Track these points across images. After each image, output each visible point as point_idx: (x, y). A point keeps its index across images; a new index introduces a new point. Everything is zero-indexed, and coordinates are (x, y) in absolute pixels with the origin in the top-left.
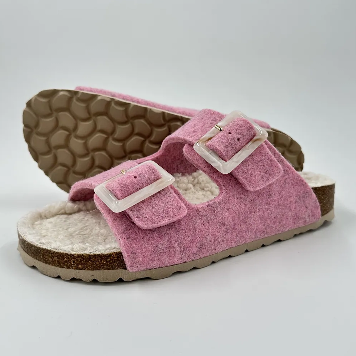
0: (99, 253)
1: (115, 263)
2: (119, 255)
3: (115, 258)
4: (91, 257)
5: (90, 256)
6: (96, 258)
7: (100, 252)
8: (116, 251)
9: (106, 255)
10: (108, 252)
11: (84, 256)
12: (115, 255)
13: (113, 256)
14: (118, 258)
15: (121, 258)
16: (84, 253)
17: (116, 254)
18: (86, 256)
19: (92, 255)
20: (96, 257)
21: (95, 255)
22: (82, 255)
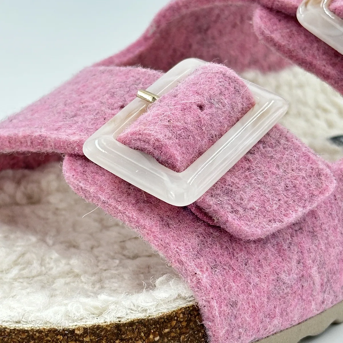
0: (141, 316)
1: (183, 337)
2: (191, 315)
3: (181, 322)
4: (121, 330)
5: (118, 326)
6: (133, 331)
7: (144, 314)
8: (184, 306)
9: (160, 318)
10: (165, 310)
11: (101, 331)
12: (181, 316)
13: (177, 320)
14: (189, 321)
15: (195, 322)
16: (102, 321)
17: (184, 313)
18: (109, 329)
19: (124, 325)
20: (134, 327)
21: (131, 324)
22: (98, 327)
